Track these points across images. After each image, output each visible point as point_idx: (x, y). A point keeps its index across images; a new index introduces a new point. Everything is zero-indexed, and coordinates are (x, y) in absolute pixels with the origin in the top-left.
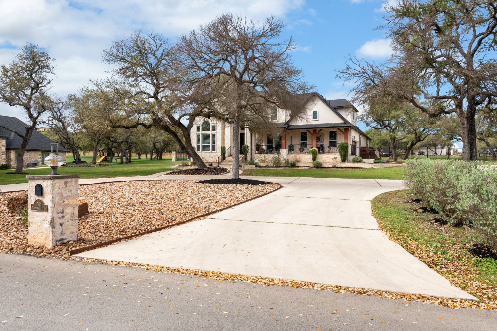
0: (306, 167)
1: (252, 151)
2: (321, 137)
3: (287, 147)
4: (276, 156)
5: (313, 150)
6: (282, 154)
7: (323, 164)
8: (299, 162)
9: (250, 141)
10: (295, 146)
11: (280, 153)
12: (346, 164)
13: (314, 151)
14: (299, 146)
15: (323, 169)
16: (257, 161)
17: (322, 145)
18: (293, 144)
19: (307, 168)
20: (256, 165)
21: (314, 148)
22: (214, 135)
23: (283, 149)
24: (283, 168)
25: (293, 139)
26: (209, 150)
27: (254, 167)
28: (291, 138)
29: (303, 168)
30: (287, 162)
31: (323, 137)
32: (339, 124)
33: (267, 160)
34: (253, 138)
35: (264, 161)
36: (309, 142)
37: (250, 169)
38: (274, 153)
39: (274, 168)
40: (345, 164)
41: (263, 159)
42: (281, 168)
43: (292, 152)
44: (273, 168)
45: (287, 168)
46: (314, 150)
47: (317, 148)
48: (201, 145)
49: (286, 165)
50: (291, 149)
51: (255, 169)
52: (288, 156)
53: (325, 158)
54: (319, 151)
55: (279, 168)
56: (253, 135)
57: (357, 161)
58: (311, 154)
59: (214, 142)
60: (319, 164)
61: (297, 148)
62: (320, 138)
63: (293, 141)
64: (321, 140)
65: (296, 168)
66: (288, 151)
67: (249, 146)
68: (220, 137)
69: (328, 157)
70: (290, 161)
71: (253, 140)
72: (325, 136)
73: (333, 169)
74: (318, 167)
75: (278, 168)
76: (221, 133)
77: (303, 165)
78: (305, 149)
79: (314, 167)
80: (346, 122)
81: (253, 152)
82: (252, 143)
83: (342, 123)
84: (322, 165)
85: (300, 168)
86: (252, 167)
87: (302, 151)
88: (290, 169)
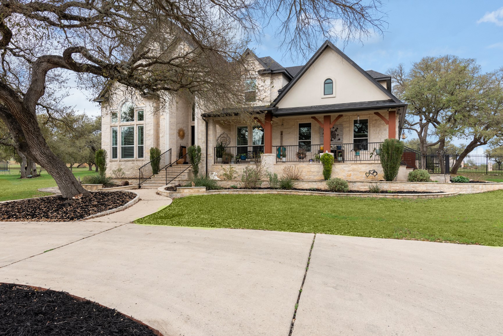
0: (314, 190)
1: (209, 158)
2: (338, 131)
3: (274, 150)
4: (252, 166)
5: (324, 156)
6: (263, 163)
7: (348, 184)
8: (297, 179)
9: (204, 139)
10: (288, 149)
11: (260, 162)
12: (398, 185)
13: (326, 157)
14: (297, 149)
15: (352, 195)
16: (216, 178)
17: (339, 148)
18: (284, 144)
19: (316, 194)
20: (210, 186)
21: (327, 152)
22: (141, 129)
23: (267, 154)
24: (266, 192)
25: (285, 137)
26: (132, 155)
27: (204, 190)
28: (282, 134)
29: (308, 193)
30: (273, 179)
31: (342, 131)
32: (378, 102)
33: (235, 175)
34: (211, 132)
35: (229, 177)
36: (315, 140)
37: (194, 194)
38: (249, 162)
39: (246, 193)
40: (396, 185)
41: (228, 173)
42: (261, 193)
43: (284, 159)
44: (244, 193)
45: (275, 192)
46: (328, 155)
47: (332, 151)
48: (119, 146)
49: (272, 185)
50: (281, 154)
51: (206, 194)
52: (276, 167)
53: (349, 171)
54: (336, 157)
55: (257, 193)
56: (211, 127)
57: (421, 178)
58: (321, 162)
59: (141, 141)
60: (342, 184)
61: (292, 152)
62: (337, 133)
63: (284, 140)
64: (337, 138)
65: (294, 192)
66: (275, 157)
67: (201, 147)
68: (152, 132)
69: (354, 170)
70: (279, 177)
71: (211, 138)
72: (346, 130)
73: (374, 195)
74: (339, 191)
75: (255, 192)
76: (152, 124)
77: (306, 186)
78: (308, 153)
79: (332, 190)
80: (394, 100)
81: (211, 160)
82: (209, 142)
83: (384, 102)
84: (346, 186)
85: (300, 194)
86: (199, 191)
87: (301, 157)
88: (280, 195)
